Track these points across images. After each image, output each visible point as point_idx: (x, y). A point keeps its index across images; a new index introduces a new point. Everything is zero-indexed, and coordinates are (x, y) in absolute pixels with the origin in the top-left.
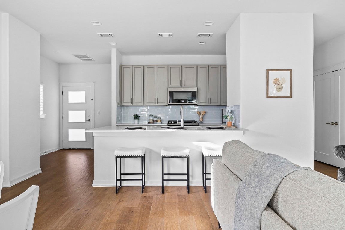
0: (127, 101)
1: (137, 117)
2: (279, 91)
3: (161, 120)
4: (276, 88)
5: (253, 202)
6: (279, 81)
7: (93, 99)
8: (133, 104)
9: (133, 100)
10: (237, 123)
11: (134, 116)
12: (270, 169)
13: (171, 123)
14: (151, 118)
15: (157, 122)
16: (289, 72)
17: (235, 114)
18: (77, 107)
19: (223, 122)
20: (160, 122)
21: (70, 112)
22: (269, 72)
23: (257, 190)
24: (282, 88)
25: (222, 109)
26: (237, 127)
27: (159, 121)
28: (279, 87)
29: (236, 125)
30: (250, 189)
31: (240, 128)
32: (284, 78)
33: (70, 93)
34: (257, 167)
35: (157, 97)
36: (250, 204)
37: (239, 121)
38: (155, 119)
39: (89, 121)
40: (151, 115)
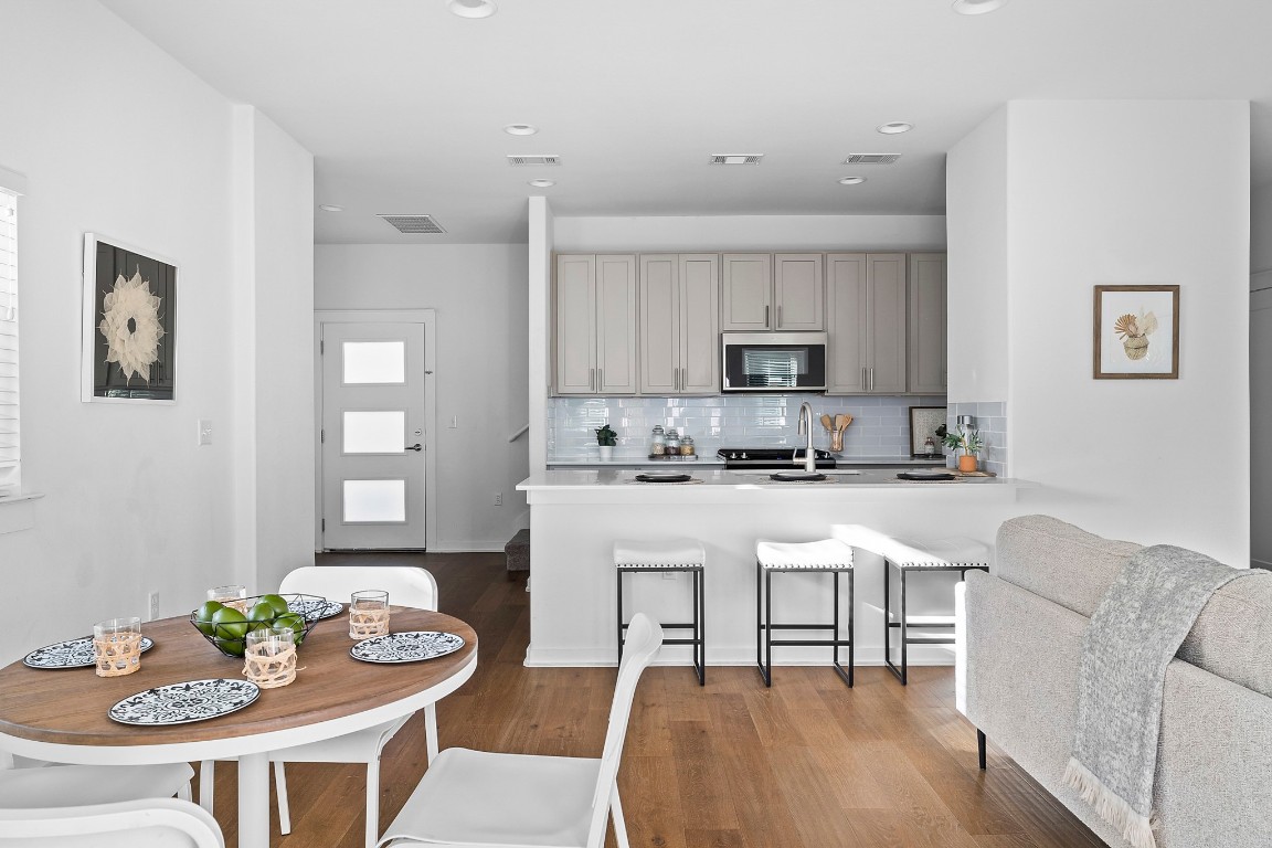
0: (575, 379)
1: (606, 437)
2: (1136, 357)
3: (692, 449)
4: (1127, 348)
5: (1140, 650)
6: (1137, 323)
7: (433, 370)
8: (597, 390)
9: (596, 375)
10: (992, 460)
11: (599, 432)
12: (1174, 579)
13: (739, 457)
14: (659, 439)
15: (679, 452)
16: (1170, 294)
17: (985, 430)
18: (375, 398)
19: (913, 456)
20: (692, 454)
21: (350, 418)
22: (1105, 295)
23: (1145, 625)
24: (1146, 347)
25: (911, 409)
26: (993, 475)
27: (687, 450)
28: (1136, 342)
29: (989, 468)
30: (1123, 626)
31: (1006, 475)
32: (1151, 313)
33: (350, 348)
34: (1137, 575)
35: (683, 366)
36: (1131, 654)
37: (1003, 452)
38: (673, 444)
39: (417, 448)
40: (657, 430)
